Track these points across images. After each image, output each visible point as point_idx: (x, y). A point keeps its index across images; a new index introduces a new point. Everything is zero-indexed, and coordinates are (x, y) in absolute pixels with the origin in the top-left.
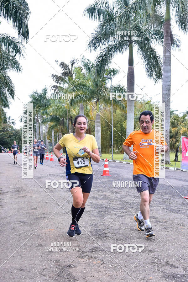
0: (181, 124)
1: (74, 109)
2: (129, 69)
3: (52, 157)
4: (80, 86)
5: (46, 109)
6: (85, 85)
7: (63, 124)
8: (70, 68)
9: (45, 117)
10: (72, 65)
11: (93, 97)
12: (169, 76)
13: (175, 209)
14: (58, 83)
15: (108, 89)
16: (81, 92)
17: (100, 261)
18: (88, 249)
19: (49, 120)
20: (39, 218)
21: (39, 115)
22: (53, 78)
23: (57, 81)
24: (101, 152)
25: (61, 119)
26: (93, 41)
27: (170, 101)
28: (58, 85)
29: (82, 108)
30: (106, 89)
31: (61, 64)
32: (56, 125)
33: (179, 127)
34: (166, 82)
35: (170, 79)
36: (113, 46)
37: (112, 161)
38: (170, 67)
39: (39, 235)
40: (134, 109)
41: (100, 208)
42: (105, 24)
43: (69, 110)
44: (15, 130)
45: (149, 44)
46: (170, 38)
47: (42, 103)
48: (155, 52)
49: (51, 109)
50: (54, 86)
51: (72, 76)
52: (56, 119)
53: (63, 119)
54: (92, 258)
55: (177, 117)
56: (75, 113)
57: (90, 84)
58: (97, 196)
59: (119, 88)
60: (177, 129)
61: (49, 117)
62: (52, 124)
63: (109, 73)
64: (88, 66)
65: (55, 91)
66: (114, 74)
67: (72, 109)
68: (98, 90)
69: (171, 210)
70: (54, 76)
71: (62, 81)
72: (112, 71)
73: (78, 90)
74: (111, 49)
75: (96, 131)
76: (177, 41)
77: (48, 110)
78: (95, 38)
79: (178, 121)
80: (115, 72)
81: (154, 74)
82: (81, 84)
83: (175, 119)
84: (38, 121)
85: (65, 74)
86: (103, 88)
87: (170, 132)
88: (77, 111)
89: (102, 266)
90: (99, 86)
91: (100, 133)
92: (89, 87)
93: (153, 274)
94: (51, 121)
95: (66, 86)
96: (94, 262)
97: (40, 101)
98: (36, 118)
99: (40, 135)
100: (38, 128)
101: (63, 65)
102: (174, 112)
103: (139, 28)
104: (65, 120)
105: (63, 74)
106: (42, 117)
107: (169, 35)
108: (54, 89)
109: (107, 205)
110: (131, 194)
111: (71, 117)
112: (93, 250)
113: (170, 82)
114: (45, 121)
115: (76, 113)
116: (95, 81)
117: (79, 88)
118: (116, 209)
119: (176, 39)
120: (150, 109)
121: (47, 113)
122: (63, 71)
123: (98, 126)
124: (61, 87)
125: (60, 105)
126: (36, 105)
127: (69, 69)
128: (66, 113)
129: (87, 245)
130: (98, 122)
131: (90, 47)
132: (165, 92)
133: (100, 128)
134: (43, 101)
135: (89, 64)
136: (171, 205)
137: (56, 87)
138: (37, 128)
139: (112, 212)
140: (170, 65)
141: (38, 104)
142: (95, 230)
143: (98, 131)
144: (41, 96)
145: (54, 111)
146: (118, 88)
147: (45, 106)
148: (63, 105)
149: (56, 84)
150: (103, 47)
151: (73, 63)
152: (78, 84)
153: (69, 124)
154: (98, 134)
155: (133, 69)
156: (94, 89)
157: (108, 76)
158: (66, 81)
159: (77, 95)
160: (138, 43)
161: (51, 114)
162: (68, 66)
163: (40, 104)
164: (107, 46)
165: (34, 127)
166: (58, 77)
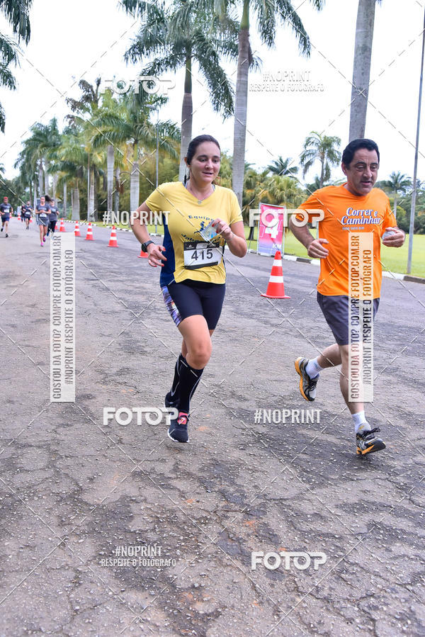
0: (259, 185)
1: (98, 154)
2: (185, 98)
3: (63, 226)
4: (110, 118)
5: (54, 150)
6: (117, 118)
7: (81, 175)
8: (94, 90)
9: (53, 162)
10: (98, 85)
11: (129, 137)
12: (244, 112)
13: (247, 311)
14: (75, 112)
15: (152, 125)
16: (110, 128)
17: (132, 390)
18: (114, 370)
19: (60, 167)
20: (38, 321)
21: (43, 159)
22: (67, 104)
23: (74, 108)
25: (78, 168)
26: (132, 52)
27: (244, 150)
28: (75, 114)
29: (111, 153)
30: (149, 125)
31: (80, 82)
32: (70, 177)
33: (257, 189)
36: (162, 60)
37: (155, 235)
38: (246, 99)
39: (39, 347)
42: (150, 25)
43: (91, 155)
44: (4, 181)
45: (217, 61)
46: (247, 55)
47: (49, 140)
48: (225, 74)
49: (63, 151)
50: (68, 116)
51: (96, 101)
52: (70, 167)
53: (82, 168)
54: (121, 384)
55: (255, 174)
56: (99, 160)
57: (124, 116)
58: (131, 288)
60: (253, 192)
61: (59, 164)
62: (64, 174)
63: (154, 102)
65: (70, 123)
66: (162, 103)
67: (95, 153)
68: (137, 126)
69: (241, 314)
70: (68, 101)
71: (81, 109)
72: (159, 99)
73: (105, 124)
74: (159, 64)
75: (133, 189)
76: (257, 60)
77: (58, 153)
78: (134, 47)
79: (256, 180)
80: (163, 100)
81: (222, 108)
82: (110, 115)
83: (251, 177)
84: (41, 168)
85: (87, 98)
86: (144, 124)
87: (244, 196)
88: (103, 156)
89: (135, 397)
90: (138, 119)
91: (138, 191)
92: (123, 120)
93: (212, 409)
94: (62, 170)
95: (87, 117)
96: (123, 390)
97: (46, 137)
98: (39, 163)
99: (44, 190)
100: (42, 179)
101: (84, 84)
102: (250, 166)
103: (201, 36)
104: (84, 169)
105: (83, 98)
106: (49, 162)
107: (247, 50)
108: (69, 120)
109: (145, 303)
111: (94, 165)
112: (122, 372)
113: (245, 120)
114: (52, 170)
115: (102, 159)
116: (132, 112)
117: (107, 120)
118: (159, 310)
121: (56, 157)
122: (84, 94)
123: (135, 181)
124: (80, 118)
125: (77, 145)
126: (40, 143)
127: (92, 90)
128: (87, 159)
129: (114, 364)
130: (136, 176)
131: (127, 59)
132: (238, 136)
133: (138, 185)
134: (51, 137)
136: (242, 306)
137: (71, 118)
138: (40, 180)
139: (153, 315)
140: (246, 96)
141: (42, 141)
142: (126, 342)
143: (135, 188)
144: (47, 130)
145: (68, 154)
146: (168, 124)
147: (54, 146)
148: (82, 146)
149: (71, 113)
150: (146, 61)
151: (99, 82)
152: (106, 115)
153: (90, 176)
154: (134, 193)
155: (190, 98)
156: (131, 124)
157: (153, 105)
158: (88, 110)
159: (104, 132)
160: (200, 58)
161: (63, 159)
162: (91, 87)
163: (45, 142)
164: (153, 60)
165: (35, 178)
166: (75, 102)
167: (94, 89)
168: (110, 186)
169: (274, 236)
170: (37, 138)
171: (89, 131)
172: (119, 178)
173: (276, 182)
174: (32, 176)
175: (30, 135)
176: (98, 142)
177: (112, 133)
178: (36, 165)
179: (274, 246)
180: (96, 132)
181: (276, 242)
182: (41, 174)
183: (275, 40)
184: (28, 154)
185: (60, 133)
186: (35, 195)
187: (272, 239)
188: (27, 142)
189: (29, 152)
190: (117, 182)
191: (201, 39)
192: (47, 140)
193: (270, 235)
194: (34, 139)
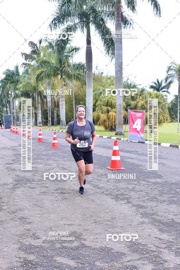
0: (139, 97)
1: (42, 85)
2: (87, 48)
3: (17, 130)
5: (17, 85)
6: (49, 63)
7: (33, 98)
9: (17, 92)
10: (40, 43)
11: (58, 74)
12: (121, 54)
13: (90, 179)
14: (27, 61)
15: (70, 65)
16: (46, 69)
19: (20, 94)
21: (12, 91)
22: (22, 56)
23: (26, 59)
24: (66, 125)
25: (31, 94)
26: (53, 22)
28: (27, 62)
29: (49, 84)
30: (69, 66)
31: (30, 43)
33: (138, 100)
34: (118, 59)
35: (122, 57)
36: (72, 26)
38: (122, 45)
40: (92, 85)
41: (22, 180)
42: (63, 5)
43: (38, 86)
45: (104, 24)
46: (120, 19)
47: (14, 79)
48: (110, 31)
49: (21, 85)
50: (24, 64)
51: (39, 54)
52: (26, 94)
53: (33, 94)
56: (43, 89)
57: (54, 61)
59: (81, 65)
60: (136, 102)
63: (71, 51)
64: (52, 45)
65: (25, 68)
66: (76, 51)
67: (40, 85)
68: (61, 67)
70: (23, 54)
71: (31, 59)
72: (74, 49)
73: (42, 67)
74: (70, 29)
75: (61, 105)
76: (130, 21)
77: (18, 87)
78: (55, 19)
79: (137, 95)
80: (76, 49)
81: (110, 52)
82: (45, 62)
84: (11, 96)
85: (34, 52)
86: (66, 65)
88: (45, 86)
90: (62, 63)
91: (64, 107)
92: (53, 64)
94: (22, 96)
95: (33, 63)
97: (12, 77)
98: (10, 93)
100: (12, 103)
101: (32, 44)
103: (94, 9)
104: (35, 95)
105: (32, 52)
107: (120, 16)
108: (24, 66)
109: (29, 177)
110: (61, 166)
111: (40, 92)
113: (121, 59)
114: (16, 96)
115: (45, 88)
116: (58, 59)
117: (43, 65)
119: (129, 20)
120: (112, 84)
122: (32, 50)
123: (62, 101)
124: (30, 64)
125: (29, 81)
126: (9, 81)
128: (35, 89)
130: (62, 97)
131: (51, 27)
132: (118, 69)
133: (64, 103)
134: (15, 77)
135: (52, 43)
137: (25, 64)
139: (28, 185)
140: (121, 44)
141: (10, 80)
143: (62, 105)
144: (13, 74)
145: (24, 86)
148: (32, 81)
149: (25, 62)
150: (63, 27)
151: (40, 42)
152: (43, 61)
153: (38, 99)
154: (62, 108)
155: (91, 47)
156: (58, 66)
157: (71, 54)
158: (34, 59)
159: (42, 72)
160: (94, 23)
161: (21, 90)
162: (36, 45)
163: (12, 80)
164: (66, 27)
165: (9, 102)
166: (27, 55)
167: (38, 46)
168: (49, 104)
169: (138, 129)
170: (7, 78)
171: (35, 72)
172: (56, 99)
173: (149, 95)
174: (7, 101)
175: (3, 76)
176: (39, 78)
177: (47, 72)
178: (8, 94)
179: (139, 135)
180: (38, 72)
181: (140, 133)
182: (11, 100)
183: (136, 8)
184: (3, 88)
185: (21, 74)
186: (9, 112)
187: (138, 131)
188: (2, 81)
189: (3, 87)
190: (55, 101)
191: (94, 11)
192: (13, 79)
193: (136, 129)
194: (5, 79)
